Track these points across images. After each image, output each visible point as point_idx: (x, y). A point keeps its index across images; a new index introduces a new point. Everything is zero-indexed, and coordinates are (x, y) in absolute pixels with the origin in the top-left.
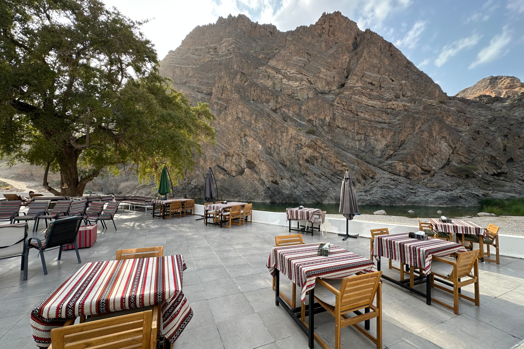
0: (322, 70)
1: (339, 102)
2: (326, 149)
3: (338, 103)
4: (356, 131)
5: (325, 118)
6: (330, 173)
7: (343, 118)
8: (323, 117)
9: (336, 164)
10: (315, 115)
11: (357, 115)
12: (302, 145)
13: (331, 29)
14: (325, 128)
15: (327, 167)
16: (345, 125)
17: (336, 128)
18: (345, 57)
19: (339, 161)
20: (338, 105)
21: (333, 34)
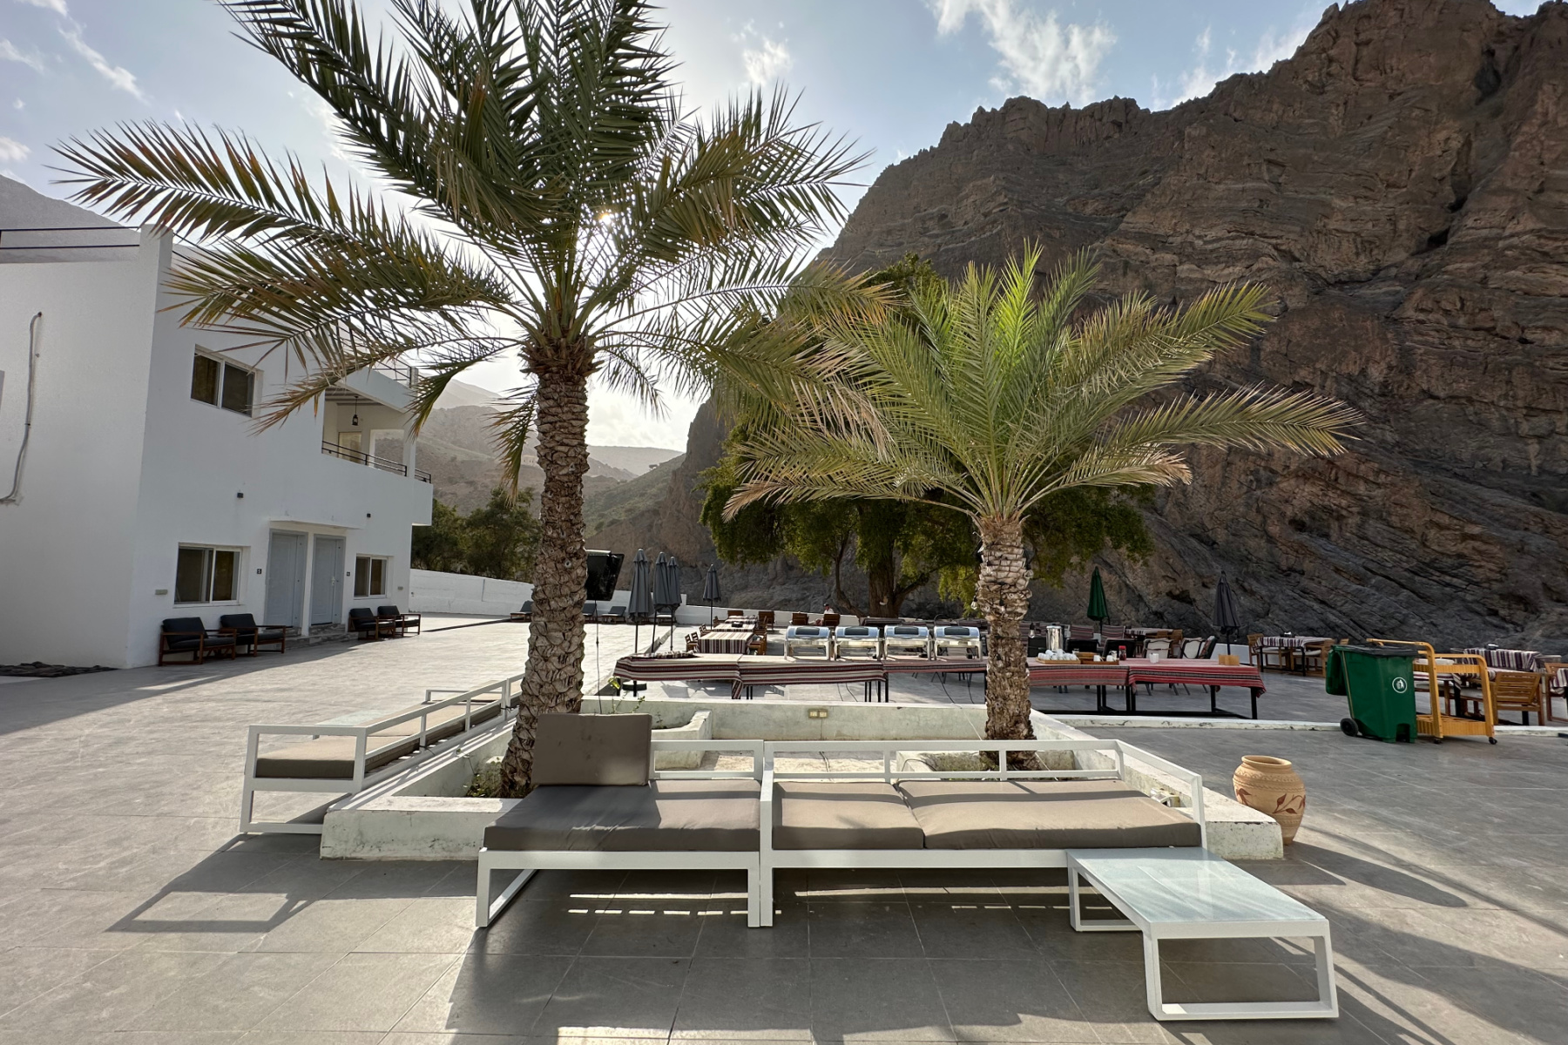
0: (1338, 203)
1: (1428, 304)
2: (1382, 478)
3: (1422, 310)
4: (1520, 403)
5: (1363, 371)
6: (1406, 565)
7: (1450, 362)
8: (1354, 370)
9: (1432, 533)
10: (1318, 366)
11: (1524, 341)
12: (1272, 471)
13: (1365, 51)
14: (1366, 404)
15: (1387, 544)
16: (1462, 387)
17: (1419, 401)
18: (1442, 136)
19: (1446, 520)
20: (1422, 317)
21: (1379, 67)
